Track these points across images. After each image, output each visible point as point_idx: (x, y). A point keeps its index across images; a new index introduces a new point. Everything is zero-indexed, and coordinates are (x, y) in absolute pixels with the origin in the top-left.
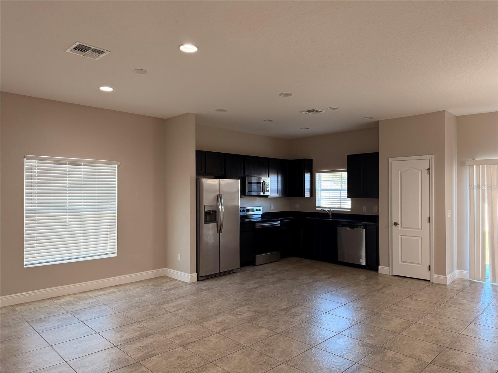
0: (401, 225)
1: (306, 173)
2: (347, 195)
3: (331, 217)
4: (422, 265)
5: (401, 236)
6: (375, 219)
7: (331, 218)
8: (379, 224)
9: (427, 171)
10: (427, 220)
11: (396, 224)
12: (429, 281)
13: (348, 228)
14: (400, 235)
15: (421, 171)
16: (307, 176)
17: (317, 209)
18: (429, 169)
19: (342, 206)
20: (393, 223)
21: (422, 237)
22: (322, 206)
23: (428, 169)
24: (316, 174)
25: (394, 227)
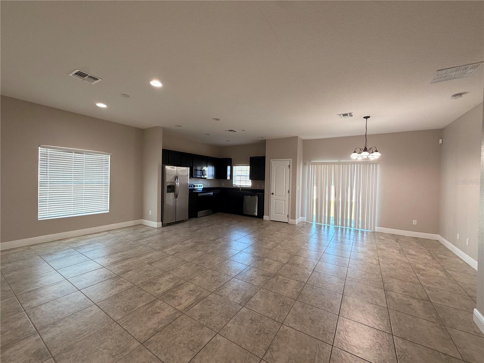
0: (275, 194)
1: (228, 166)
2: (249, 179)
3: (241, 190)
4: (284, 215)
6: (263, 191)
8: (264, 194)
9: (288, 167)
10: (287, 192)
12: (288, 223)
13: (249, 196)
14: (275, 200)
15: (285, 167)
16: (229, 168)
17: (233, 186)
18: (289, 166)
19: (247, 185)
20: (271, 193)
21: (285, 201)
22: (236, 184)
24: (233, 166)
25: (272, 195)
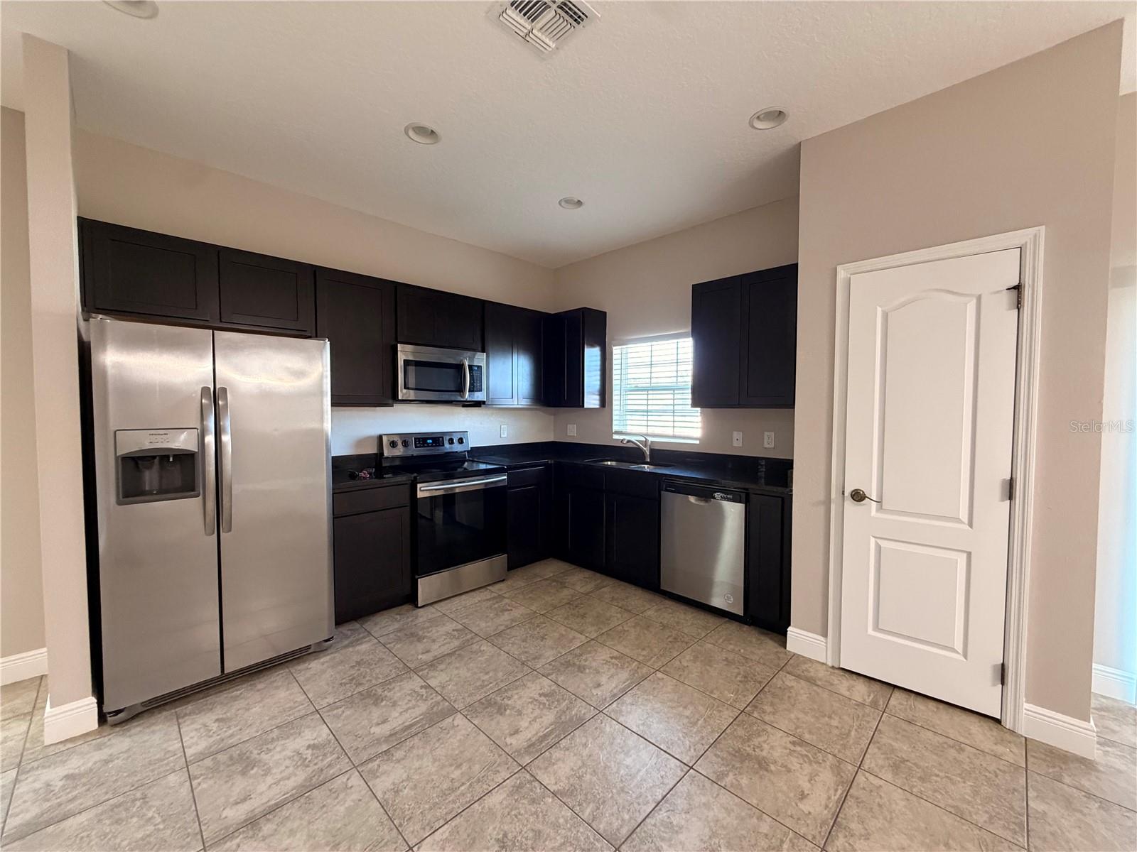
0: (879, 502)
1: (587, 345)
2: (690, 402)
3: (648, 460)
4: (965, 656)
5: (879, 541)
6: (781, 471)
7: (647, 463)
8: (792, 491)
9: (1007, 299)
10: (997, 490)
11: (858, 496)
12: (998, 721)
13: (692, 499)
14: (874, 537)
15: (974, 301)
16: (592, 356)
17: (615, 437)
18: (1018, 288)
19: (678, 432)
20: (847, 493)
21: (969, 554)
22: (629, 429)
23: (1014, 288)
24: (614, 348)
25: (849, 504)
